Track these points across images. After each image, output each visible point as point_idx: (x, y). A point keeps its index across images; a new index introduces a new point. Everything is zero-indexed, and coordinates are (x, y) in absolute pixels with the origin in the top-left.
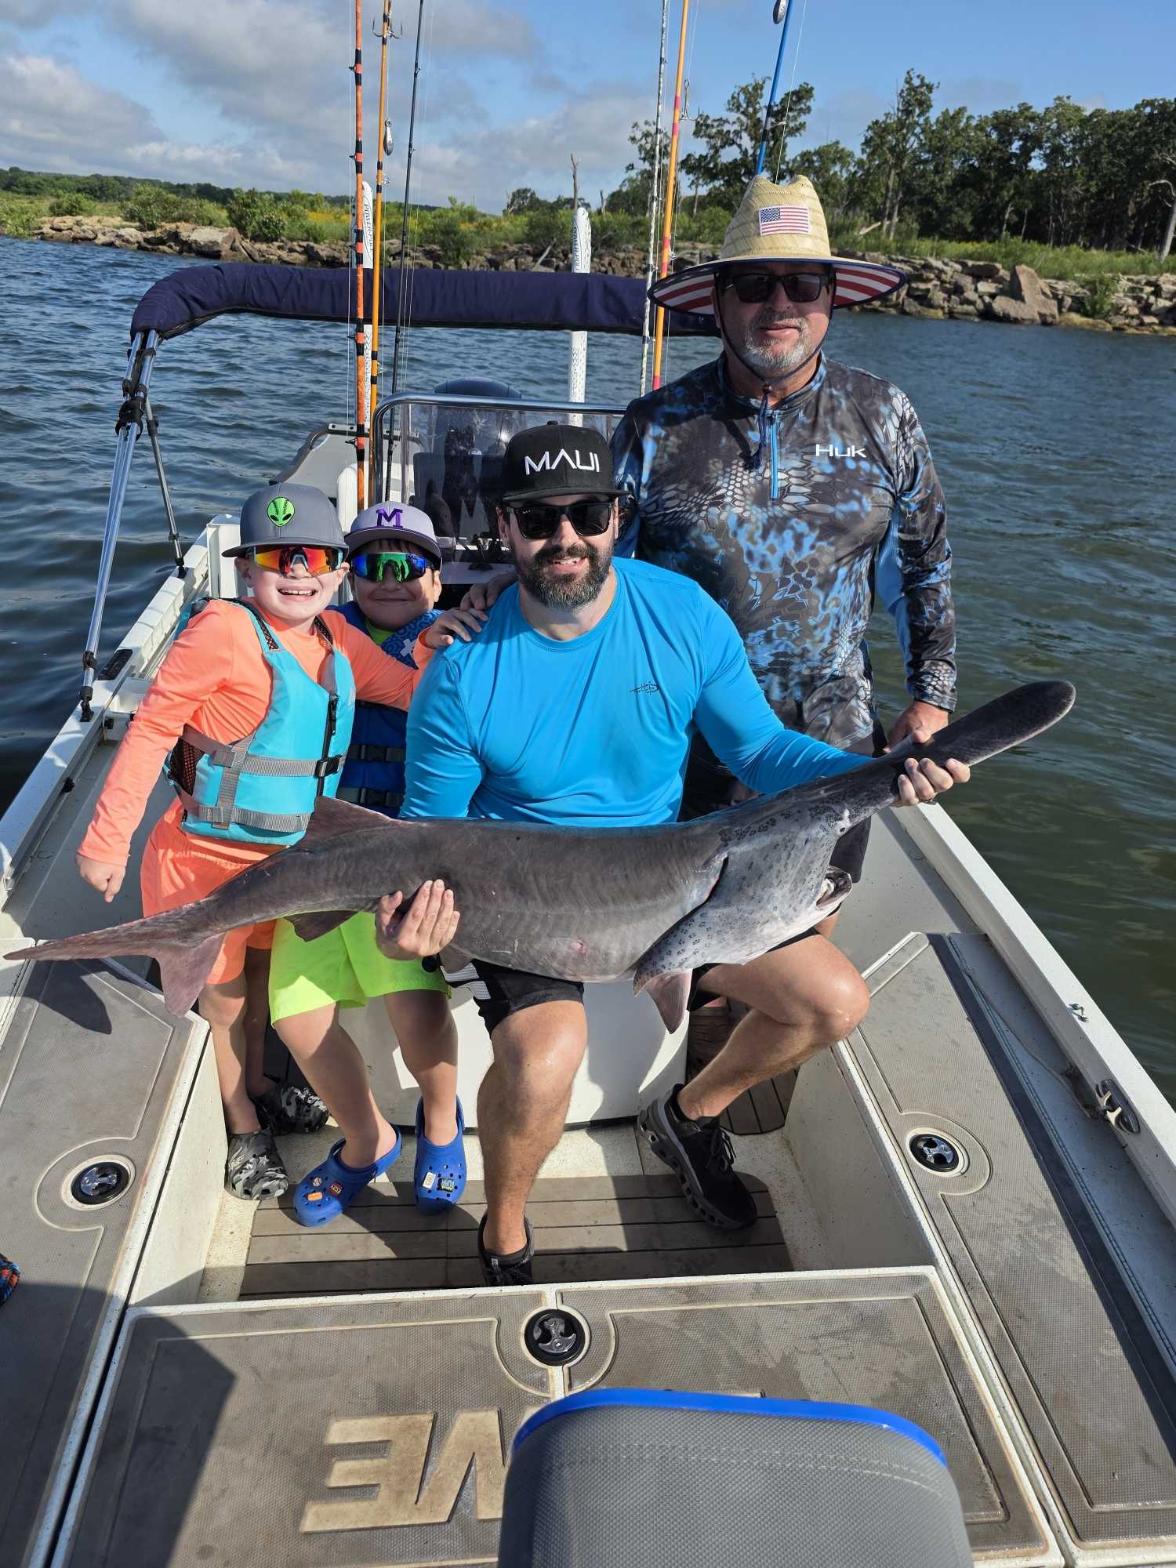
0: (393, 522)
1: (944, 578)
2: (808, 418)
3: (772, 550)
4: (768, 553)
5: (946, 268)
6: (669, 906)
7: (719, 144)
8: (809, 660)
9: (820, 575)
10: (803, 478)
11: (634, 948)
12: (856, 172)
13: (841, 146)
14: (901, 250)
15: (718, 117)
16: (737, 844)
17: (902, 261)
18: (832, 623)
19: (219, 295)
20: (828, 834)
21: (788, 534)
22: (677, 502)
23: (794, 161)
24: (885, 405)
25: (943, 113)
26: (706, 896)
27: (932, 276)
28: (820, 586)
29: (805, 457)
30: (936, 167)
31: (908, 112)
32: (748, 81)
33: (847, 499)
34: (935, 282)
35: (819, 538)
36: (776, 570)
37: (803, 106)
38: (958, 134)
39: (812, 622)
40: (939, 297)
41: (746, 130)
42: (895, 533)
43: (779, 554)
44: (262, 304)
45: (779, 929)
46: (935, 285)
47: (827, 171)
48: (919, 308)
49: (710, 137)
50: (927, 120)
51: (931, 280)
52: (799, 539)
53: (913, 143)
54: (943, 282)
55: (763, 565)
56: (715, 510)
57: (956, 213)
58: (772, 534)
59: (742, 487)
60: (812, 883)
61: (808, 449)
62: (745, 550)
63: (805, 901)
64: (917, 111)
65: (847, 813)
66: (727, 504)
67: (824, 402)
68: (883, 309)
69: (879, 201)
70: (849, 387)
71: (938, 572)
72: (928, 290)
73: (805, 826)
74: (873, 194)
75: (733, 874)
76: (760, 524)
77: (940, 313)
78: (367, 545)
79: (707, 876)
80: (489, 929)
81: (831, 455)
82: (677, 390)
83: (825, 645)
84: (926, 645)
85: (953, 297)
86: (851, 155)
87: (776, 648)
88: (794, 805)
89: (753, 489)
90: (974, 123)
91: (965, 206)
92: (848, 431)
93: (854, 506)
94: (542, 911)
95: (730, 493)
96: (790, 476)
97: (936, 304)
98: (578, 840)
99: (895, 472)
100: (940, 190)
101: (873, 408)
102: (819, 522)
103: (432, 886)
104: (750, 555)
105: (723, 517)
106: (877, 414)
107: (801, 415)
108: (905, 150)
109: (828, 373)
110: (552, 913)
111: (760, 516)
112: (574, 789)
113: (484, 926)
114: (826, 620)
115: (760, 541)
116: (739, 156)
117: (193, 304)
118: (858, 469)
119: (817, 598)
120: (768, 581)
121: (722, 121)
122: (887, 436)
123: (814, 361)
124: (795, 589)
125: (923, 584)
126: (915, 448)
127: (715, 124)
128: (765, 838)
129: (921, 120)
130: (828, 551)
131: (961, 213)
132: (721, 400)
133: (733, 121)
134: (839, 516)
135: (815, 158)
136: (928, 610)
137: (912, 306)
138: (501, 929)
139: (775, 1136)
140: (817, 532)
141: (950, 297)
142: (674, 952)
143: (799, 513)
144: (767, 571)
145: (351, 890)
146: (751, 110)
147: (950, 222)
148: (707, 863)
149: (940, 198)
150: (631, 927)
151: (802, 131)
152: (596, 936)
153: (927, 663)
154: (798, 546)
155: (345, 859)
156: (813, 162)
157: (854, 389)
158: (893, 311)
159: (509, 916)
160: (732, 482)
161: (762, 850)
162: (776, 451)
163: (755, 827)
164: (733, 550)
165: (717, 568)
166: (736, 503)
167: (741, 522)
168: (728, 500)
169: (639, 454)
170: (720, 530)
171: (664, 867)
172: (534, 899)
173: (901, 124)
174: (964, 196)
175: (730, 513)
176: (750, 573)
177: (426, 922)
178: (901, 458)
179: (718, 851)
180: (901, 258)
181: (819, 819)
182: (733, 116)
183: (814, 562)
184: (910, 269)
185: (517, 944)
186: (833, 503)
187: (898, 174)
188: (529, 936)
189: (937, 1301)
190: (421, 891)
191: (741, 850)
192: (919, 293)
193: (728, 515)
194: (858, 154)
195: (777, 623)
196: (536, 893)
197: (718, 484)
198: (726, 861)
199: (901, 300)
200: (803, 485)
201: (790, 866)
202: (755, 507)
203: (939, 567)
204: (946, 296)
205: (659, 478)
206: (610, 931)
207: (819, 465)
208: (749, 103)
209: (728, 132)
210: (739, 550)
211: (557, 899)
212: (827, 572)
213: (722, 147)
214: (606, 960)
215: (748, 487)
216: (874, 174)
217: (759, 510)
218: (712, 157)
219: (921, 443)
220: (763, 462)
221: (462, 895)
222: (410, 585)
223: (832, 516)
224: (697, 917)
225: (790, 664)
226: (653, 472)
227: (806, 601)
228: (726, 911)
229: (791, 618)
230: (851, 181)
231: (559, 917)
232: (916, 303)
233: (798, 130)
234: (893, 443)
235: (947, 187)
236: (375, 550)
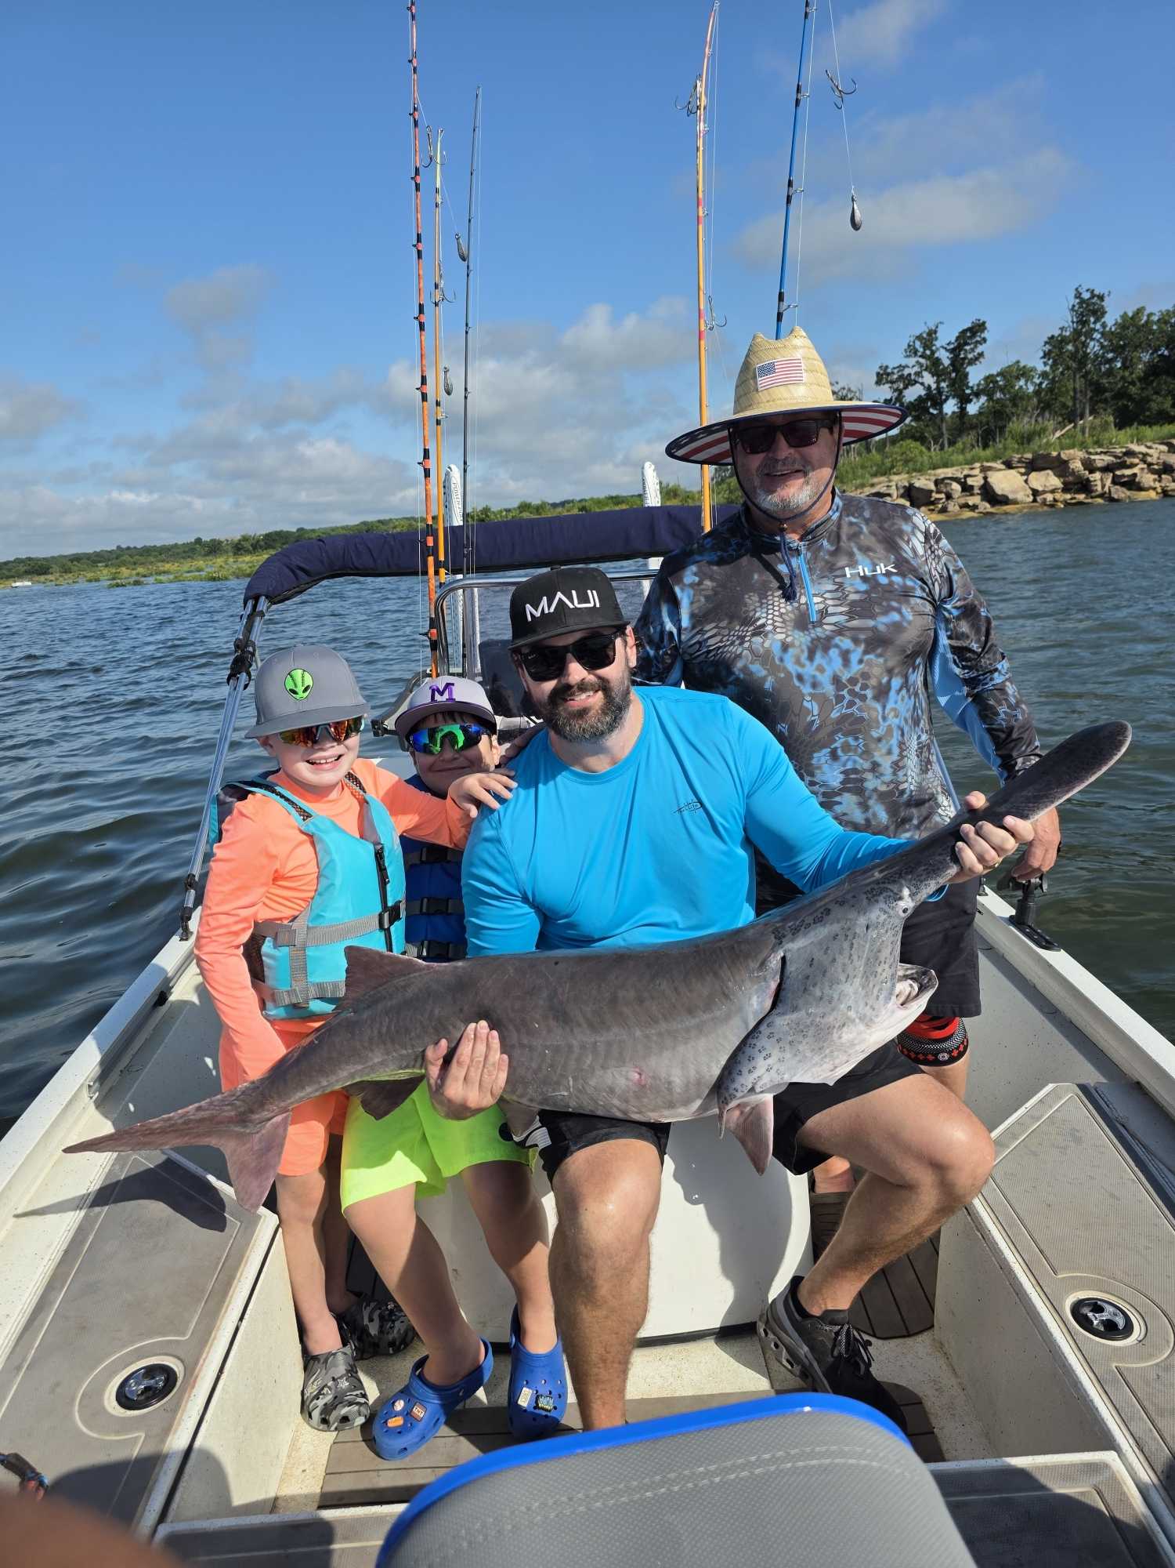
0: (446, 696)
1: (1007, 676)
2: (832, 545)
3: (821, 669)
4: (818, 674)
5: (1150, 451)
6: (728, 1017)
7: (901, 386)
8: (882, 775)
9: (874, 687)
10: (838, 599)
11: (698, 1072)
12: (1041, 383)
13: (1022, 364)
14: (1098, 443)
15: (896, 365)
16: (792, 940)
17: (1102, 452)
18: (896, 734)
19: (322, 562)
20: (890, 917)
21: (834, 653)
22: (718, 638)
23: (978, 385)
24: (906, 524)
25: (1122, 317)
26: (769, 1003)
27: (1136, 461)
28: (876, 698)
29: (837, 580)
30: (1123, 364)
31: (1083, 323)
32: (921, 329)
33: (887, 611)
34: (1142, 466)
35: (866, 652)
36: (829, 689)
37: (978, 339)
38: (1139, 330)
39: (875, 734)
40: (1148, 479)
41: (926, 370)
42: (944, 641)
43: (829, 673)
44: (361, 567)
45: (859, 1033)
46: (1142, 469)
47: (1013, 387)
48: (1128, 493)
49: (892, 382)
50: (1104, 325)
51: (1136, 465)
52: (845, 656)
53: (1093, 347)
54: (1150, 465)
55: (814, 685)
56: (758, 640)
57: (1154, 401)
58: (818, 656)
59: (781, 615)
60: (884, 975)
61: (838, 573)
62: (794, 674)
63: (881, 997)
64: (1092, 319)
65: (906, 892)
66: (769, 632)
67: (845, 531)
68: (1090, 501)
69: (1070, 403)
70: (867, 514)
71: (1000, 672)
72: (1135, 475)
73: (863, 911)
74: (1063, 399)
75: (794, 975)
76: (804, 647)
77: (1152, 494)
78: (424, 719)
79: (765, 979)
80: (540, 1068)
81: (862, 574)
82: (705, 542)
83: (895, 757)
84: (1012, 744)
85: (1163, 476)
86: (1034, 369)
87: (844, 765)
88: (848, 892)
89: (792, 616)
90: (1155, 318)
91: (1163, 392)
92: (874, 551)
93: (895, 617)
94: (589, 1038)
95: (770, 622)
96: (825, 599)
97: (1146, 486)
98: (622, 959)
99: (930, 582)
100: (1133, 383)
101: (896, 527)
102: (862, 637)
103: (476, 1028)
104: (800, 678)
105: (766, 645)
106: (901, 533)
107: (825, 543)
108: (1086, 355)
109: (844, 505)
110: (602, 1039)
111: (803, 640)
112: (636, 922)
113: (534, 1065)
114: (889, 730)
115: (807, 663)
116: (923, 393)
117: (298, 572)
118: (891, 584)
119: (876, 710)
120: (822, 701)
121: (902, 367)
122: (914, 550)
123: (828, 495)
124: (851, 704)
125: (989, 686)
126: (944, 559)
127: (896, 371)
128: (822, 929)
129: (1098, 326)
130: (877, 664)
131: (1160, 399)
132: (748, 542)
133: (912, 365)
134: (882, 628)
135: (998, 379)
136: (1002, 710)
137: (1120, 493)
138: (551, 1066)
139: (924, 1338)
140: (863, 646)
141: (1160, 476)
142: (745, 1071)
143: (840, 631)
144: (819, 691)
145: (397, 1047)
146: (928, 352)
147: (1149, 409)
148: (763, 964)
149: (1133, 390)
150: (689, 1046)
151: (981, 360)
152: (653, 1061)
153: (1020, 760)
154: (846, 662)
155: (387, 1014)
156: (997, 382)
157: (872, 514)
158: (1100, 501)
159: (557, 1050)
160: (770, 612)
161: (820, 943)
162: (808, 579)
163: (809, 920)
164: (782, 675)
165: (770, 695)
166: (778, 630)
167: (785, 647)
168: (769, 628)
169: (675, 603)
170: (765, 658)
171: (716, 974)
172: (579, 1025)
173: (1077, 333)
174: (1159, 384)
175: (774, 640)
176: (803, 696)
177: (472, 1069)
178: (934, 569)
179: (773, 950)
180: (1099, 450)
181: (877, 901)
182: (912, 361)
183: (865, 676)
184: (1112, 458)
185: (571, 1083)
186: (873, 617)
187: (1083, 376)
188: (582, 1070)
189: (1123, 1494)
190: (465, 1034)
191: (797, 947)
192: (1126, 479)
193: (772, 642)
194: (1040, 367)
195: (840, 741)
196: (581, 1020)
197: (757, 615)
198: (784, 959)
199: (1106, 489)
200: (840, 605)
201: (855, 957)
202: (796, 632)
203: (999, 666)
204: (1156, 476)
205: (698, 620)
206: (667, 1054)
207: (852, 585)
208: (926, 347)
209: (910, 375)
210: (789, 674)
211: (603, 1023)
212: (880, 683)
213: (906, 387)
214: (670, 1090)
215: (786, 614)
216: (1060, 381)
217: (802, 634)
218: (896, 399)
219: (949, 554)
220: (798, 590)
221: (506, 1034)
222: (470, 753)
223: (874, 629)
224: (763, 1028)
225: (862, 780)
226: (692, 616)
227: (865, 715)
228: (794, 1016)
229: (854, 734)
230: (1037, 393)
231: (609, 1044)
232: (1124, 489)
233: (976, 359)
234: (922, 556)
235: (1140, 379)
236: (431, 724)
